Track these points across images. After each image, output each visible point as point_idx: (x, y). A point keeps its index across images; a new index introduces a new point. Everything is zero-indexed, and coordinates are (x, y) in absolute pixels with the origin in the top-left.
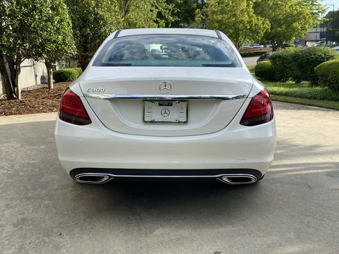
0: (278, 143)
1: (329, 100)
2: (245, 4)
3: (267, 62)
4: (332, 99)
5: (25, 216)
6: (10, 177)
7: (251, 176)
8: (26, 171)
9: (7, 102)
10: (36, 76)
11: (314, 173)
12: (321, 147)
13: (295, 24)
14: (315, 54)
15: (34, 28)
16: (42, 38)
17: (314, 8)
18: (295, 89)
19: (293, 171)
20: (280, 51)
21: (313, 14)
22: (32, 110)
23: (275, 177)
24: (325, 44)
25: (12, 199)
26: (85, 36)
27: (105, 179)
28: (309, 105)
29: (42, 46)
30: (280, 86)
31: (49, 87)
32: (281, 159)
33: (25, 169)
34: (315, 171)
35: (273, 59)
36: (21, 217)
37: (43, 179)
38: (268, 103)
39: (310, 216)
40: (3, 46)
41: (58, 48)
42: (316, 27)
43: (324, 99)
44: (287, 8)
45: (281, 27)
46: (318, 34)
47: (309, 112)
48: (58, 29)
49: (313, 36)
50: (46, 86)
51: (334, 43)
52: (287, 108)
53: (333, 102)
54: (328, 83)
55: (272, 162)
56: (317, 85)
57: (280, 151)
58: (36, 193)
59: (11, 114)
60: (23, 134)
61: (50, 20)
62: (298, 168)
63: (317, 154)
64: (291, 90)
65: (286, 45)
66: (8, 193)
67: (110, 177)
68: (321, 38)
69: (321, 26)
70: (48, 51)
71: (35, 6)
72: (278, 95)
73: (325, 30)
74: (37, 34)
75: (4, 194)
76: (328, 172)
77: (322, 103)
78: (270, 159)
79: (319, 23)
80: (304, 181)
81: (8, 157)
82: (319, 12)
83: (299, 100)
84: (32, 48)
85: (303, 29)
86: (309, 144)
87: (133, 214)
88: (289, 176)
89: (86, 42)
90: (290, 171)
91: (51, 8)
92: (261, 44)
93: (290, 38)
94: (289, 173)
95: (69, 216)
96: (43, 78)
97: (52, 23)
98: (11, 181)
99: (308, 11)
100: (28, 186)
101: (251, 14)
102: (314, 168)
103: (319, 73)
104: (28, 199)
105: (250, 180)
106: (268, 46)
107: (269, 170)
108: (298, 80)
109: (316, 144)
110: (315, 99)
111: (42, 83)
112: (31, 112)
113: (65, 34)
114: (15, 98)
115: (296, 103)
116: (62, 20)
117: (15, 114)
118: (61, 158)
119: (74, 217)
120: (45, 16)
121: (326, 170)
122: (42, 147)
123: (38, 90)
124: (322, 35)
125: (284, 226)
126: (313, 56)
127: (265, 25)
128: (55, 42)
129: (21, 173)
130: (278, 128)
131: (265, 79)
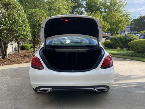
0: (115, 75)
1: (135, 56)
2: (99, 17)
3: (109, 41)
4: (136, 56)
5: (17, 106)
6: (9, 91)
7: (105, 88)
8: (15, 88)
9: (2, 60)
10: (12, 48)
11: (130, 87)
12: (132, 76)
13: (120, 25)
14: (128, 38)
15: (15, 29)
16: (18, 33)
17: (127, 18)
18: (121, 52)
19: (122, 86)
20: (114, 36)
21: (127, 20)
22: (13, 63)
23: (114, 88)
24: (132, 32)
25: (11, 100)
26: (35, 32)
27: (49, 91)
28: (127, 59)
29: (18, 37)
30: (114, 51)
31: (19, 53)
32: (116, 81)
33: (14, 88)
34: (130, 86)
35: (111, 39)
36: (15, 107)
37: (22, 92)
38: (110, 59)
39: (128, 104)
40: (2, 37)
41: (24, 37)
42: (129, 25)
43: (133, 56)
44: (116, 18)
45: (114, 26)
46: (130, 28)
47: (127, 61)
48: (24, 29)
49: (128, 29)
50: (18, 52)
51: (136, 32)
52: (118, 60)
53: (136, 57)
54: (134, 50)
55: (113, 83)
56: (130, 50)
57: (116, 78)
58: (20, 97)
59: (5, 65)
60: (11, 73)
61: (21, 26)
62: (123, 85)
63: (131, 79)
64: (119, 52)
65: (116, 33)
66: (9, 97)
67: (51, 90)
68: (130, 30)
69: (131, 25)
70: (20, 38)
71: (15, 21)
72: (114, 54)
73: (132, 26)
74: (16, 31)
75: (7, 98)
76: (135, 86)
77: (132, 58)
78: (112, 81)
79: (129, 24)
80: (126, 90)
81: (7, 83)
82: (130, 19)
83: (123, 57)
84: (14, 38)
85: (123, 26)
86: (127, 75)
87: (60, 104)
88: (120, 88)
89: (35, 34)
90: (120, 86)
91: (22, 21)
92: (106, 33)
93: (118, 30)
94: (120, 87)
95: (34, 106)
96: (15, 48)
97: (22, 27)
98: (9, 93)
99: (125, 19)
100: (17, 94)
101: (102, 21)
102: (130, 85)
103: (130, 45)
104: (17, 99)
105: (105, 90)
106: (109, 33)
107: (112, 86)
108: (122, 48)
109: (130, 75)
110: (129, 56)
111: (15, 51)
112: (13, 64)
113: (27, 31)
114: (6, 58)
115: (122, 58)
116: (26, 26)
117: (6, 65)
118: (32, 83)
119: (37, 106)
120: (19, 24)
121: (134, 85)
122: (20, 78)
123: (14, 54)
124: (131, 29)
125: (119, 108)
126: (127, 38)
127: (108, 26)
128: (23, 35)
129: (13, 89)
130: (115, 69)
131: (109, 48)
